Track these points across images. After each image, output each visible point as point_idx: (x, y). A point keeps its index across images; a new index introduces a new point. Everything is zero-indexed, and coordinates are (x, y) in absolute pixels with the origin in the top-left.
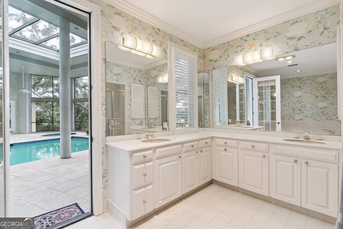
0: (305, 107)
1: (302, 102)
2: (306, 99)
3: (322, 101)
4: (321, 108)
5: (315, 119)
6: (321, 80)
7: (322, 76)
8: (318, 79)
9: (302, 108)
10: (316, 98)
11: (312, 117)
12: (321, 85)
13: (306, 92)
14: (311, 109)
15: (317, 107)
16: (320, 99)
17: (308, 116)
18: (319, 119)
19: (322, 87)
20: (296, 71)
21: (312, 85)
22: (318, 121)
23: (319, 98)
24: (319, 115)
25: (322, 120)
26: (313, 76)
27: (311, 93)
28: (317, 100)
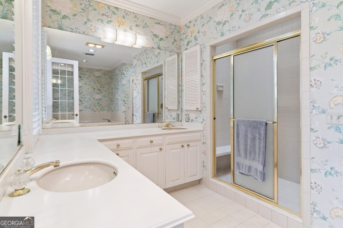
0: (85, 98)
1: (82, 92)
2: (85, 90)
3: (98, 94)
4: (97, 100)
5: (93, 110)
6: (97, 74)
7: (98, 71)
8: (95, 73)
9: (82, 99)
10: (94, 90)
11: (90, 108)
12: (97, 78)
13: (86, 83)
14: (89, 100)
15: (94, 98)
16: (96, 92)
17: (87, 107)
18: (96, 110)
19: (98, 81)
20: (82, 61)
21: (90, 77)
22: (95, 111)
23: (96, 90)
24: (96, 106)
25: (97, 110)
26: (91, 69)
27: (90, 85)
28: (94, 91)
